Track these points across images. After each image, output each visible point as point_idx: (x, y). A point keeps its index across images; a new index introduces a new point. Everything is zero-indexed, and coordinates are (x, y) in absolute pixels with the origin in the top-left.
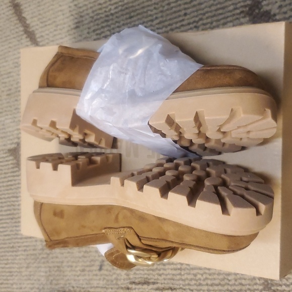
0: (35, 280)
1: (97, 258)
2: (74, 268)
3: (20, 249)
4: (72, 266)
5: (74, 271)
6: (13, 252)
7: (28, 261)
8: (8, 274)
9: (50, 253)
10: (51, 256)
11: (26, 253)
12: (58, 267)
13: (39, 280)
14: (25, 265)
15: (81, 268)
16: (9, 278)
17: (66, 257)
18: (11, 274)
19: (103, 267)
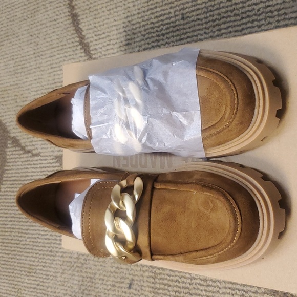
0: (69, 287)
1: (127, 276)
2: (105, 282)
3: (58, 254)
4: (103, 280)
5: (105, 284)
6: (51, 256)
7: (63, 268)
8: (44, 277)
9: (85, 263)
10: (85, 266)
11: (62, 259)
12: (91, 278)
13: (72, 288)
14: (61, 271)
15: (111, 283)
16: (45, 280)
17: (99, 270)
18: (47, 277)
19: (132, 286)
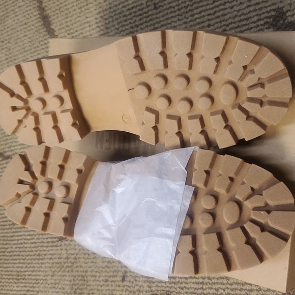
0: (60, 289)
1: (119, 269)
2: (97, 278)
3: (46, 257)
4: (95, 276)
5: (98, 281)
6: (39, 259)
7: (53, 270)
8: (34, 282)
9: (75, 262)
10: (75, 265)
11: (51, 261)
12: (82, 276)
13: (64, 289)
14: (51, 274)
15: (104, 279)
16: (35, 285)
17: (90, 267)
18: (37, 282)
19: (126, 279)
